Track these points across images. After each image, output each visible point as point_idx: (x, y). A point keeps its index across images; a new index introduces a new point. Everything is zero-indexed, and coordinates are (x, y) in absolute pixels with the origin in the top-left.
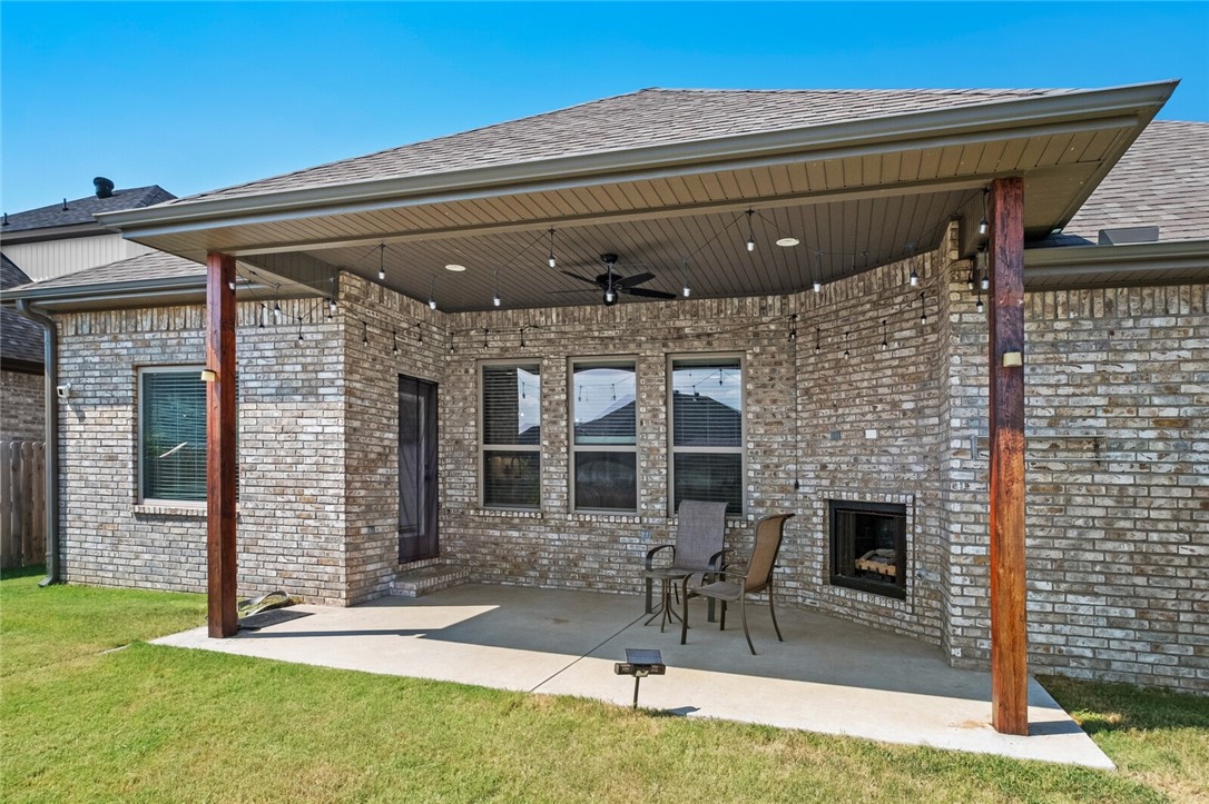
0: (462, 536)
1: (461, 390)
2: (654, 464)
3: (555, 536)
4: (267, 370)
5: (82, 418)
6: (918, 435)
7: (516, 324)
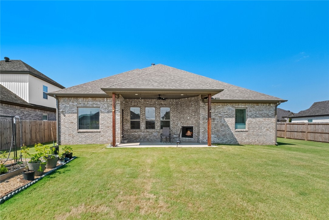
0: (127, 134)
1: (127, 111)
2: (158, 122)
3: (143, 133)
4: (106, 108)
5: (65, 116)
6: (195, 118)
7: (137, 101)
